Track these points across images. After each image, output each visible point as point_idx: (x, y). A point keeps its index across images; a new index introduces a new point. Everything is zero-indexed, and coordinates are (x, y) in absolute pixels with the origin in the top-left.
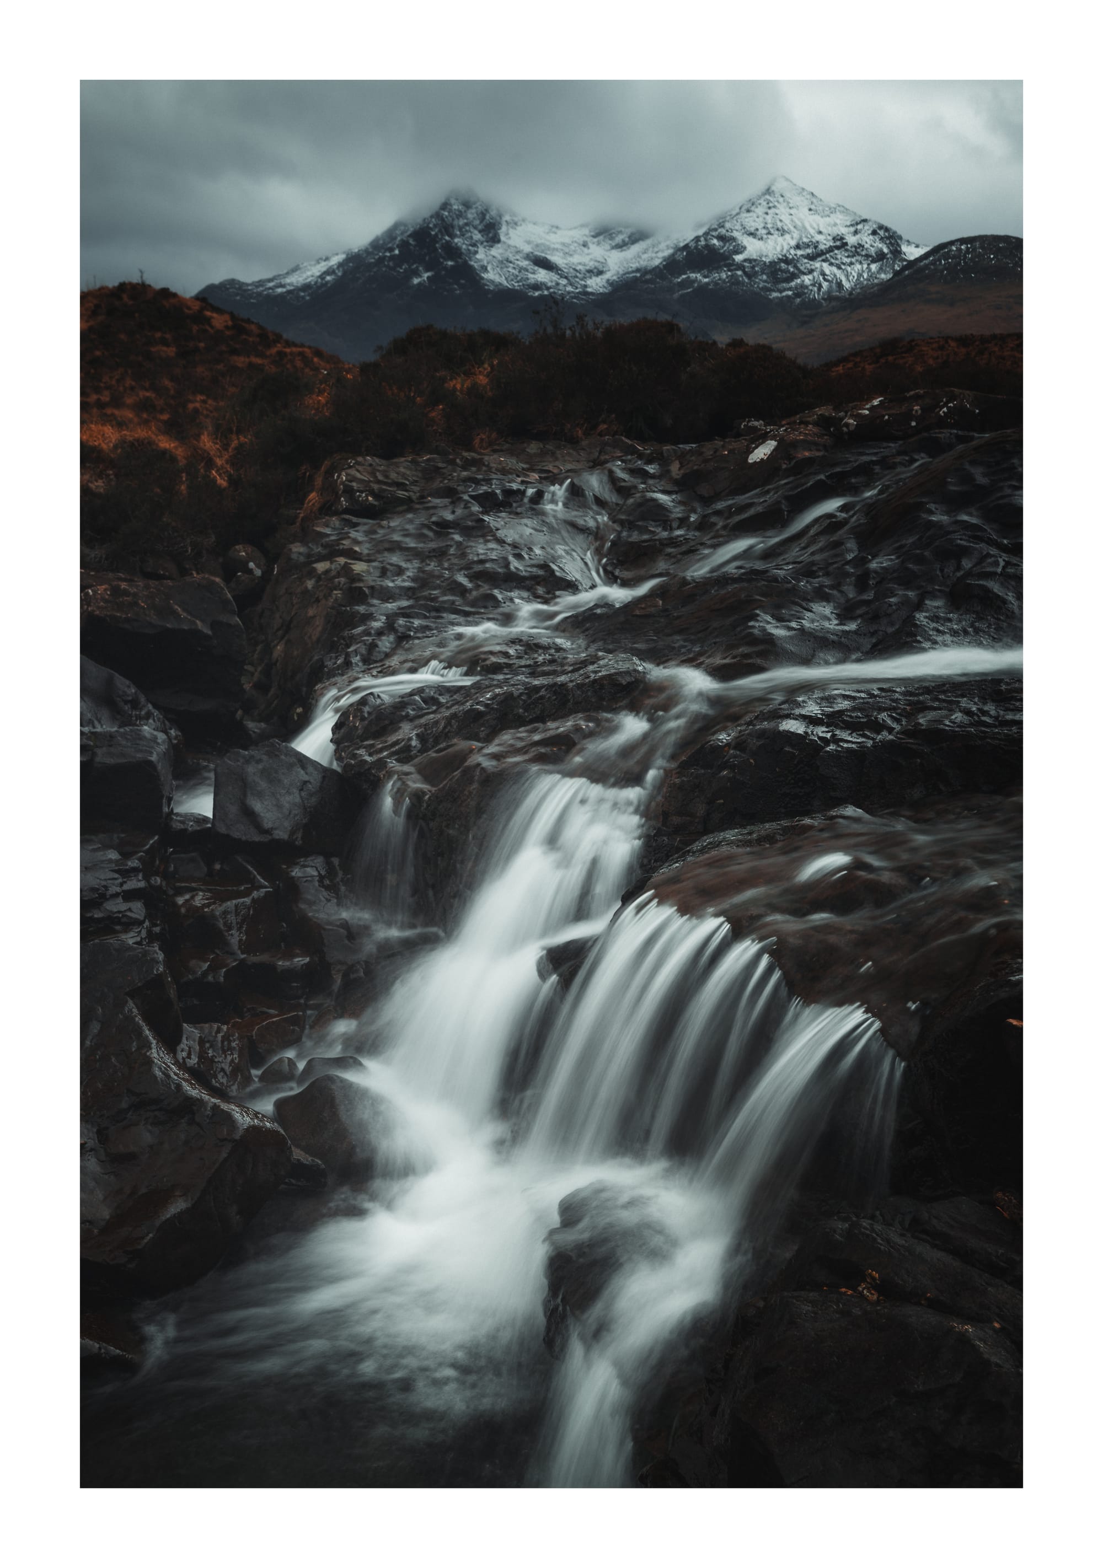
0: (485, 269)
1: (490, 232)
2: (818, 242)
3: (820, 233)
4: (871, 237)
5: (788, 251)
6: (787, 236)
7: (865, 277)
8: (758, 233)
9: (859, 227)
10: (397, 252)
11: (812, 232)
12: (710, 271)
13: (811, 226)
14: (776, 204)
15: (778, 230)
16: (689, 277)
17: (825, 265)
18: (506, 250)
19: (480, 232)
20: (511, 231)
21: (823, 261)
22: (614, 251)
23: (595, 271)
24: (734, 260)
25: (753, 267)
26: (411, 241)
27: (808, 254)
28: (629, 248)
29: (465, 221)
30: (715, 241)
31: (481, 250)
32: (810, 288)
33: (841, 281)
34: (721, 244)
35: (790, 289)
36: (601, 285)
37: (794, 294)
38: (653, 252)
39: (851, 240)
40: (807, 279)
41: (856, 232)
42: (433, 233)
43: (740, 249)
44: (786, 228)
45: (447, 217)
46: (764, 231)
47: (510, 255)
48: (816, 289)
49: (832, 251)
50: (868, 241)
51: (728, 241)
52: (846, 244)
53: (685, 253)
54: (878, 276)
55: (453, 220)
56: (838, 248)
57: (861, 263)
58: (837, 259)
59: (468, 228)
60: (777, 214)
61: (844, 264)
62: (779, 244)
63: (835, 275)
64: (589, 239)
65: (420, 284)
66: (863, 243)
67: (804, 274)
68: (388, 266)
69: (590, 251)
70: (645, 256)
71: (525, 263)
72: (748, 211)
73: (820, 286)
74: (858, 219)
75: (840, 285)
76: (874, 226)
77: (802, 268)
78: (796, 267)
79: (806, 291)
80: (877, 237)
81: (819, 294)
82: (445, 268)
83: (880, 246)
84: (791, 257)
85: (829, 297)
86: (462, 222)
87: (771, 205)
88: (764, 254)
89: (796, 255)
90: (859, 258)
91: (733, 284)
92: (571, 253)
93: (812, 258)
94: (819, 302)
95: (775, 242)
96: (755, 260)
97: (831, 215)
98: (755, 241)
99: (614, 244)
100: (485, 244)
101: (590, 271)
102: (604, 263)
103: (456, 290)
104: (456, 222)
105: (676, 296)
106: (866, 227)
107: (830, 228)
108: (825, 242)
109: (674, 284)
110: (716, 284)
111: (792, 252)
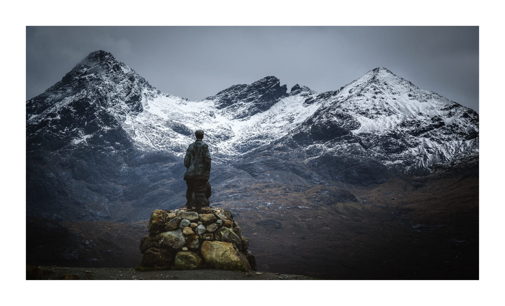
0: (133, 132)
1: (135, 103)
2: (419, 121)
3: (420, 114)
4: (463, 119)
5: (396, 128)
6: (394, 116)
7: (462, 150)
8: (370, 112)
9: (453, 110)
10: (58, 117)
11: (414, 113)
12: (333, 142)
13: (413, 109)
14: (381, 90)
15: (385, 110)
16: (315, 147)
17: (427, 140)
18: (149, 118)
19: (127, 102)
20: (149, 102)
21: (425, 136)
22: (236, 120)
23: (223, 136)
24: (352, 134)
25: (368, 140)
26: (72, 109)
27: (413, 131)
28: (249, 119)
29: (115, 94)
30: (335, 119)
31: (128, 117)
32: (418, 158)
33: (443, 153)
34: (340, 120)
35: (400, 158)
36: (228, 148)
37: (404, 162)
38: (270, 122)
39: (448, 121)
40: (414, 151)
41: (450, 115)
42: (91, 103)
43: (356, 125)
44: (392, 110)
45: (101, 91)
46: (374, 112)
47: (153, 122)
48: (422, 159)
49: (432, 129)
50: (461, 121)
51: (345, 118)
52: (443, 124)
53: (310, 127)
54: (473, 150)
55: (106, 93)
56: (437, 127)
57: (457, 139)
58: (436, 135)
59: (117, 100)
60: (383, 98)
61: (443, 140)
62: (388, 122)
63: (437, 149)
64: (215, 110)
65: (80, 144)
66: (457, 124)
67: (411, 146)
68: (51, 129)
69: (216, 119)
70: (263, 125)
71: (166, 129)
72: (359, 95)
73: (426, 158)
74: (452, 105)
75: (441, 156)
76: (465, 110)
77: (409, 142)
78: (403, 140)
79: (414, 160)
80: (468, 119)
81: (425, 163)
82: (102, 132)
83: (472, 126)
84: (399, 133)
85: (436, 167)
86: (112, 94)
87: (377, 91)
88: (377, 130)
89: (402, 131)
90: (455, 135)
91: (353, 153)
92: (201, 121)
93: (416, 134)
94: (426, 169)
95: (384, 121)
96: (369, 134)
97: (428, 100)
98: (367, 119)
99: (236, 115)
100: (131, 112)
101: (218, 137)
102: (230, 130)
103: (112, 150)
104: (108, 95)
105: (306, 161)
106: (459, 111)
107: (428, 111)
108: (425, 122)
109: (303, 152)
110: (340, 153)
111: (399, 128)
